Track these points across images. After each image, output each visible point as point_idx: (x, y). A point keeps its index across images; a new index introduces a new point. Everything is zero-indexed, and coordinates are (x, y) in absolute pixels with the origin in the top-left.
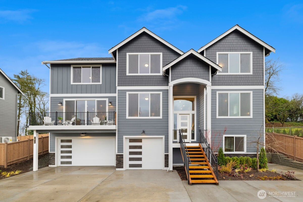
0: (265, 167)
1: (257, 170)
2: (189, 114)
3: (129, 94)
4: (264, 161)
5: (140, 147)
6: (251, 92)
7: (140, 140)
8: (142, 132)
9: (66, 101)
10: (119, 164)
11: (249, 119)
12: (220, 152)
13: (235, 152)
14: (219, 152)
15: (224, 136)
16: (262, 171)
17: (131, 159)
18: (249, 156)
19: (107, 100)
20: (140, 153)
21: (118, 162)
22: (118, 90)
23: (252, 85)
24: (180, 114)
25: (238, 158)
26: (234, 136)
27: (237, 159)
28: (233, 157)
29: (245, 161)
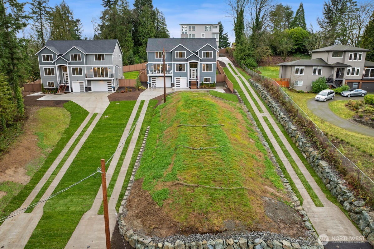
5: (179, 81)
6: (212, 64)
7: (179, 79)
8: (180, 76)
9: (154, 65)
15: (204, 78)
17: (177, 85)
18: (211, 84)
19: (167, 64)
20: (179, 83)
22: (173, 63)
25: (208, 84)
26: (207, 78)
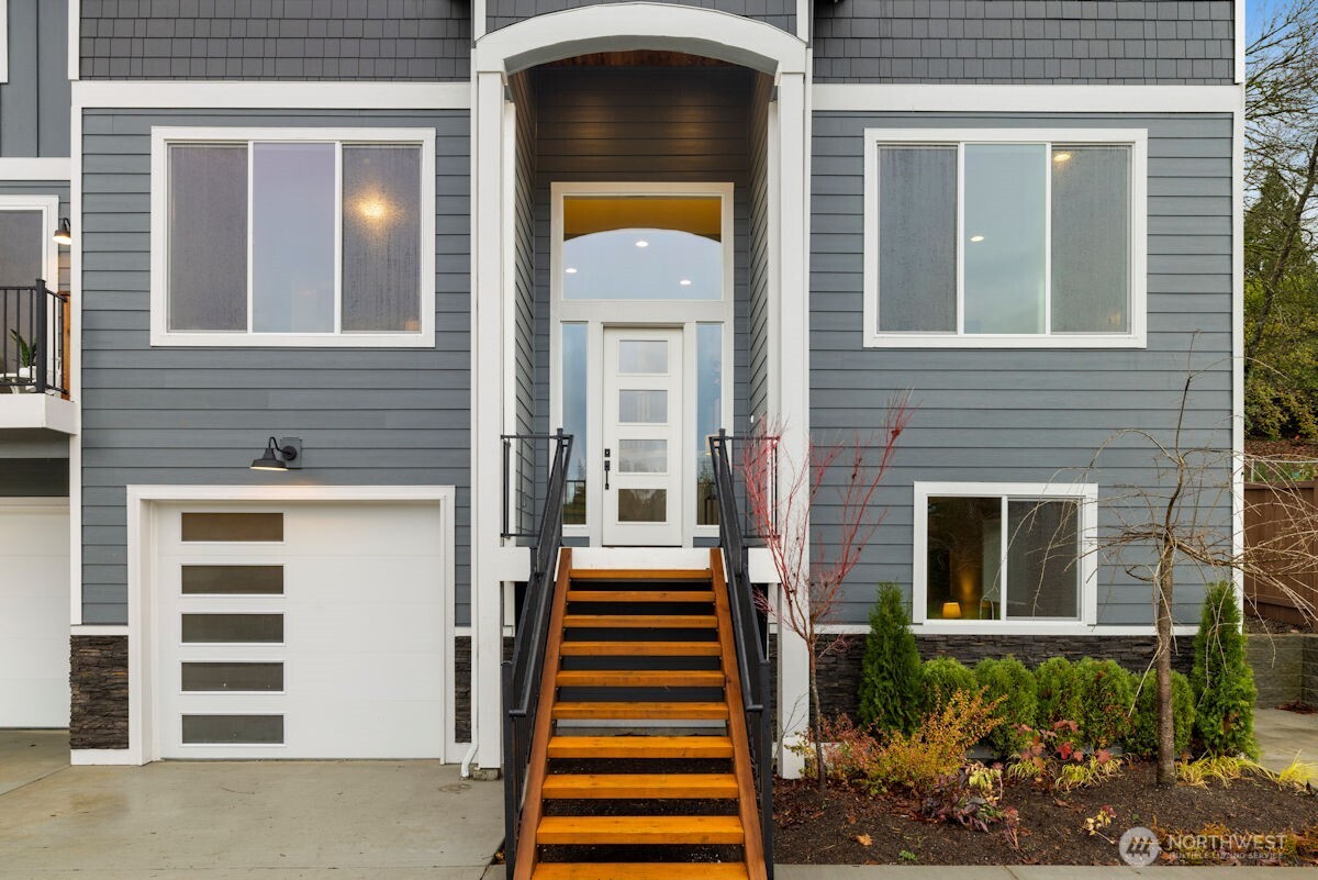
0: (1234, 739)
1: (1160, 772)
2: (679, 327)
3: (175, 147)
4: (1232, 697)
5: (269, 579)
7: (267, 525)
8: (260, 455)
10: (91, 713)
11: (1123, 356)
12: (883, 617)
13: (1006, 626)
14: (872, 622)
15: (924, 491)
16: (1207, 778)
17: (197, 676)
18: (1113, 655)
19: (50, 206)
20: (269, 628)
21: (84, 700)
22: (86, 112)
23: (1143, 80)
24: (607, 327)
25: (1024, 670)
26: (1004, 490)
27: (1018, 681)
28: (987, 660)
29: (1081, 691)
